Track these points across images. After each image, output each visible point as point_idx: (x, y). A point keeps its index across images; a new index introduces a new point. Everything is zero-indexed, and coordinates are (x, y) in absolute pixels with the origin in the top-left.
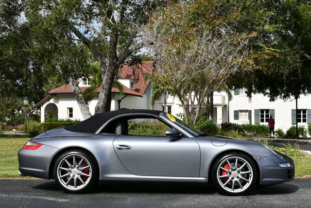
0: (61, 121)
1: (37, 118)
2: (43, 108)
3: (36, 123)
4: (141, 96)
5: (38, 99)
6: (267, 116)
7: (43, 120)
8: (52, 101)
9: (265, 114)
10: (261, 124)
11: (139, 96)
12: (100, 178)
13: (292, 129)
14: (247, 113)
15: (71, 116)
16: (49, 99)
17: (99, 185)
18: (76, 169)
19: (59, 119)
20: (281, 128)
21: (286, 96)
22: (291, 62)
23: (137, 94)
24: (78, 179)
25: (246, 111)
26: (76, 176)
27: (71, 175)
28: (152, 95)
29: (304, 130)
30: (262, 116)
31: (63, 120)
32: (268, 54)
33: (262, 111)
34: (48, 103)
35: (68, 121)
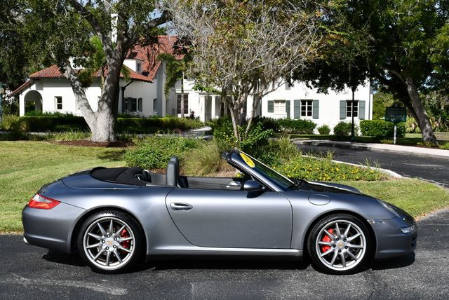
0: (47, 114)
1: (15, 109)
2: (22, 98)
3: (13, 117)
4: (151, 82)
5: (16, 84)
6: (310, 108)
7: (22, 113)
8: (33, 88)
9: (307, 106)
10: (302, 118)
11: (148, 82)
12: (147, 251)
13: (341, 125)
14: (285, 104)
15: (60, 107)
16: (30, 85)
17: (146, 261)
18: (111, 239)
19: (44, 112)
20: (326, 124)
21: (341, 88)
22: (358, 49)
23: (145, 78)
24: (112, 253)
25: (283, 102)
26: (111, 249)
27: (104, 247)
28: (164, 82)
29: (355, 127)
30: (304, 108)
31: (50, 113)
32: (332, 39)
33: (303, 102)
34: (28, 90)
35: (57, 114)
